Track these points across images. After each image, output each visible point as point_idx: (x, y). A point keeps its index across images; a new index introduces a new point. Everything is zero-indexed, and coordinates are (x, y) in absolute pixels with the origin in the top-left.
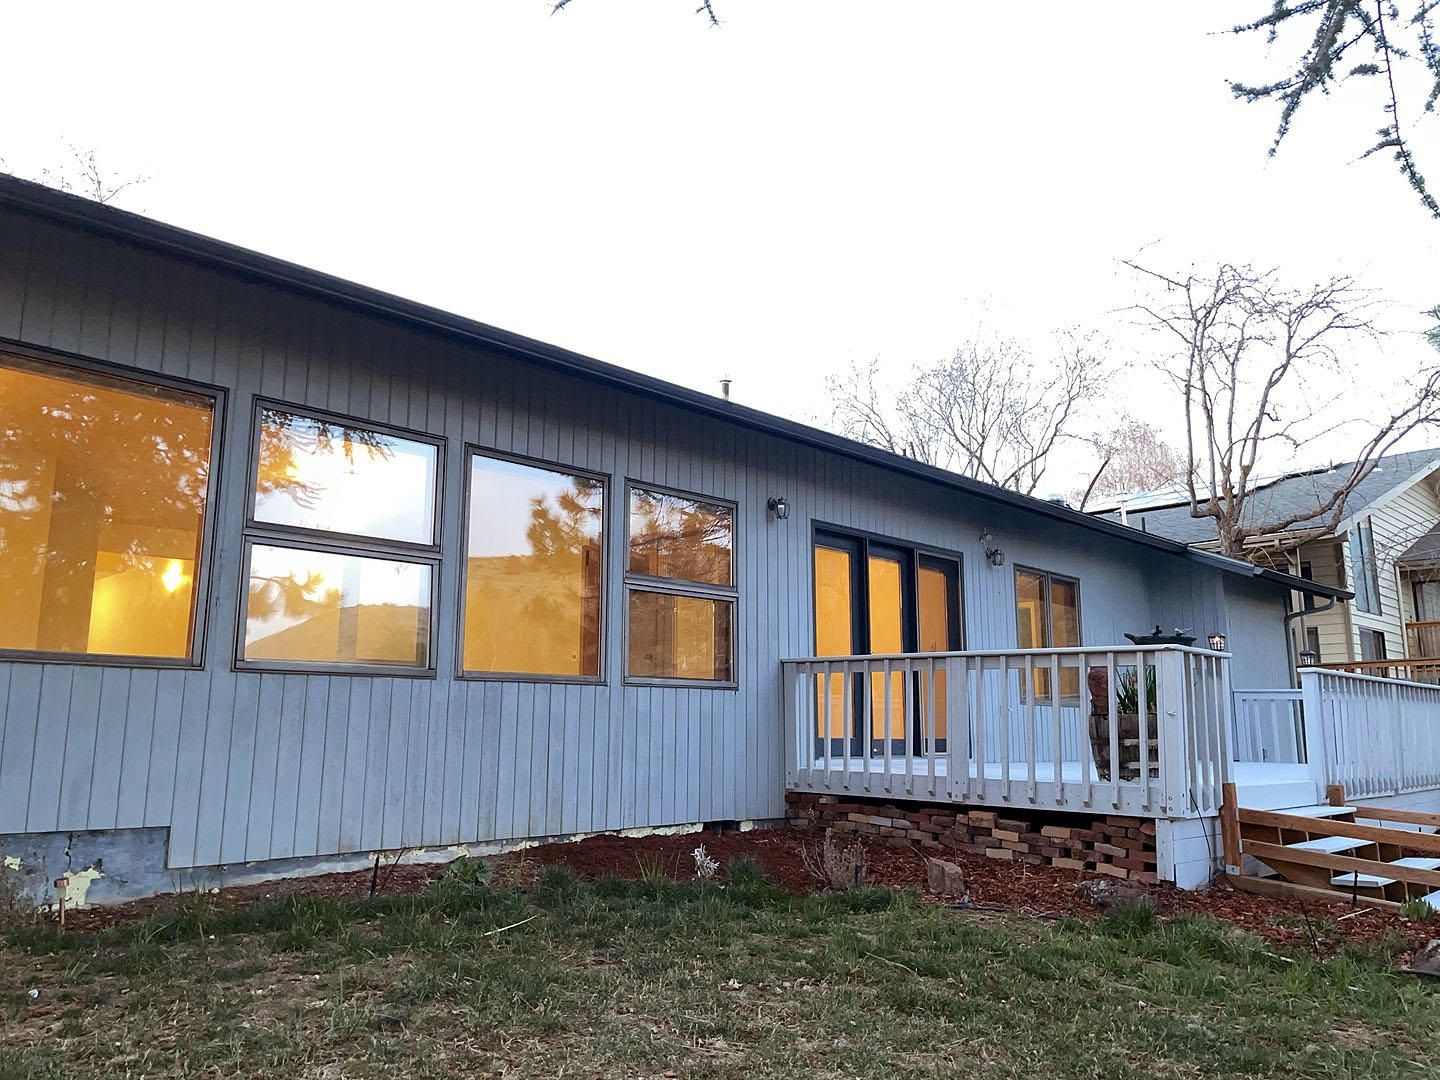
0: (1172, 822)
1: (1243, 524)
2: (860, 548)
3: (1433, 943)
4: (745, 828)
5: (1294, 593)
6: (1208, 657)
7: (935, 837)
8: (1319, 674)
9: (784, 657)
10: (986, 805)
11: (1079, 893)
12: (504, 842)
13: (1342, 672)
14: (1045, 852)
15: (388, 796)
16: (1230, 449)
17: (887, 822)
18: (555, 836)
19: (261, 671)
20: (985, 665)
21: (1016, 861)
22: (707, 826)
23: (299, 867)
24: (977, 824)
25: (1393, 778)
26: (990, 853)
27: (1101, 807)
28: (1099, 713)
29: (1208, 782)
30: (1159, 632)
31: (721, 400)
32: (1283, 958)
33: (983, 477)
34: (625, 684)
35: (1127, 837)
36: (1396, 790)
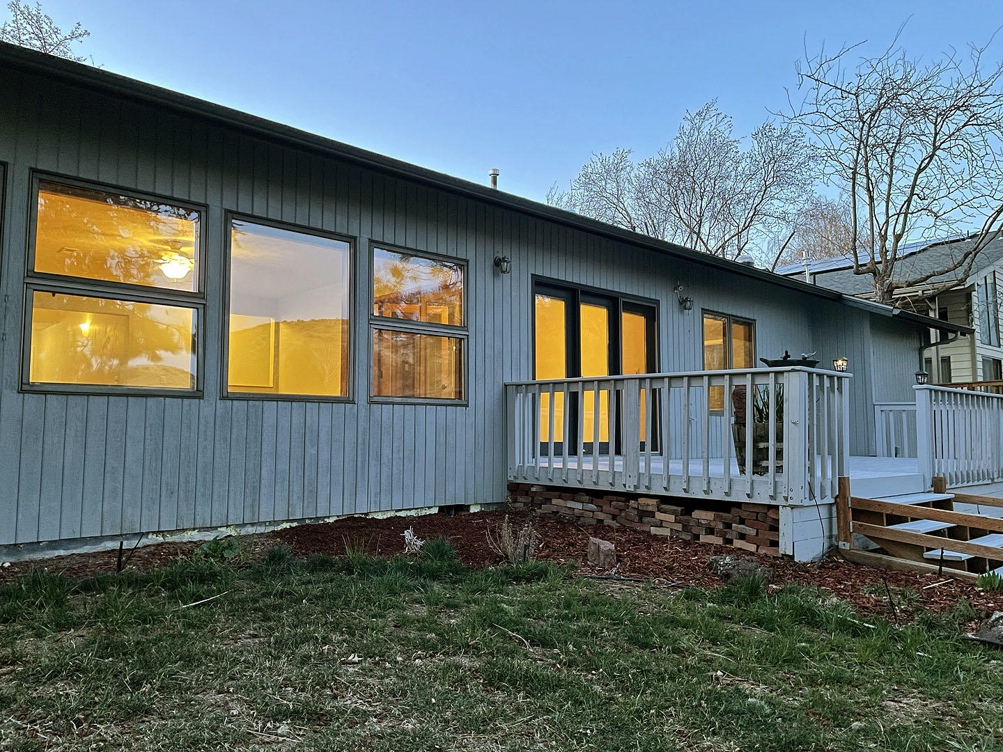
0: (792, 508)
1: (895, 279)
2: (573, 297)
3: (997, 614)
4: (474, 509)
5: (932, 331)
6: (831, 377)
7: (614, 517)
8: (931, 390)
9: (507, 380)
10: (651, 493)
11: (710, 566)
12: (267, 524)
13: (965, 390)
14: (695, 530)
15: (164, 489)
16: (887, 222)
17: (579, 506)
18: (311, 519)
19: (45, 393)
20: (673, 385)
21: (672, 537)
22: (441, 508)
23: (86, 545)
24: (645, 508)
25: (990, 471)
26: (654, 530)
27: (739, 496)
28: (740, 422)
29: (825, 474)
30: (787, 356)
31: (491, 189)
32: (867, 625)
33: (700, 248)
34: (371, 403)
35: (757, 519)
36: (993, 480)
